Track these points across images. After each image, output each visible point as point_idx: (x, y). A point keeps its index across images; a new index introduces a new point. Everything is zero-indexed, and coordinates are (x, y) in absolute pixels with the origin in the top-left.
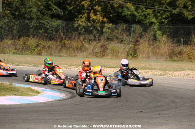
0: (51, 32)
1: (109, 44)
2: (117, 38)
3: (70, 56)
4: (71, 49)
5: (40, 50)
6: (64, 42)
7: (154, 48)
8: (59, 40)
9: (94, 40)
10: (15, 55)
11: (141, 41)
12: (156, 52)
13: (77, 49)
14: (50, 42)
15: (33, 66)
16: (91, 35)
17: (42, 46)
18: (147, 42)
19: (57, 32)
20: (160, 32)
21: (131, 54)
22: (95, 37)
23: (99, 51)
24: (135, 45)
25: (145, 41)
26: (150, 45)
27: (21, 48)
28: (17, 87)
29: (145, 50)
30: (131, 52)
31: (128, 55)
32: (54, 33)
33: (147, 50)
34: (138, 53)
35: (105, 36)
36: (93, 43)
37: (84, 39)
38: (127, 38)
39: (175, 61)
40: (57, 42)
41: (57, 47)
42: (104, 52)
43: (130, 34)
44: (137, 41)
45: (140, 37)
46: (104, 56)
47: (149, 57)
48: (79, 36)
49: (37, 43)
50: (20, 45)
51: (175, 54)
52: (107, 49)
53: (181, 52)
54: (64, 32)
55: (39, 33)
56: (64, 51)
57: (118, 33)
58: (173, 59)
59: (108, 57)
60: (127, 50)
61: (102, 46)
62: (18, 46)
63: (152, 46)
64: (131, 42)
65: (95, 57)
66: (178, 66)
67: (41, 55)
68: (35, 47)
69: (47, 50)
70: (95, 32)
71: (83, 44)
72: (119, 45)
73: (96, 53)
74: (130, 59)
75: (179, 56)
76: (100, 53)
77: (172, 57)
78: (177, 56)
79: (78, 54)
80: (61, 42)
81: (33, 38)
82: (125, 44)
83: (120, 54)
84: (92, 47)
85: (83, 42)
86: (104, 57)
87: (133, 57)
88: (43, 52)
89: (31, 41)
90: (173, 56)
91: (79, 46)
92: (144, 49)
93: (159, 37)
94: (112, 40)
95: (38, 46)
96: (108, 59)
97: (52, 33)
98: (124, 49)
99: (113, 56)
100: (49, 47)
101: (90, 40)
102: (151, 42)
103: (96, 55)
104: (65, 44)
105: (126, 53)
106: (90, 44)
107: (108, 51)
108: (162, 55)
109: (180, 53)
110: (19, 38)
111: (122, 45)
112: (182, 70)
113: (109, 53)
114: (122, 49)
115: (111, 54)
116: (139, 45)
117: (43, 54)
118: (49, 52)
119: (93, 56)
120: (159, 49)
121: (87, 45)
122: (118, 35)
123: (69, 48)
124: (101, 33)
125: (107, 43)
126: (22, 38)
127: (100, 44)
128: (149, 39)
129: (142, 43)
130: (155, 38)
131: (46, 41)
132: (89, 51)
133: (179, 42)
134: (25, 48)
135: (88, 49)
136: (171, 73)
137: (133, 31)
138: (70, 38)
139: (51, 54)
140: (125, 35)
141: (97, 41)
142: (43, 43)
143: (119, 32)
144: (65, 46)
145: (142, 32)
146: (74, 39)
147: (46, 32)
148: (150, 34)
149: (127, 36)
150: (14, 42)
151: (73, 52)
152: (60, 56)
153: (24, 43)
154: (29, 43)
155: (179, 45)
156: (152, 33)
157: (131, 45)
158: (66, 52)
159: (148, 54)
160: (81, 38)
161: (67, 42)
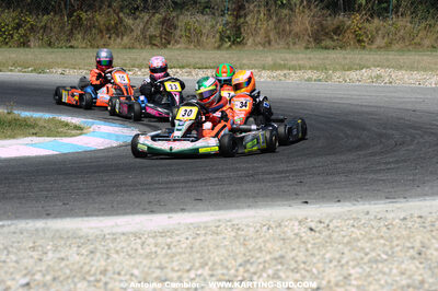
1: (177, 16)
2: (195, 2)
3: (92, 46)
4: (94, 31)
5: (25, 35)
6: (78, 16)
7: (280, 21)
8: (65, 13)
9: (145, 8)
11: (250, 7)
12: (283, 30)
13: (108, 30)
14: (46, 17)
15: (32, 71)
17: (29, 25)
18: (263, 9)
21: (229, 38)
23: (157, 33)
24: (237, 17)
25: (258, 6)
30: (228, 32)
31: (222, 39)
33: (265, 26)
34: (244, 35)
36: (142, 15)
37: (121, 8)
41: (62, 28)
42: (168, 33)
44: (241, 8)
46: (169, 43)
47: (269, 44)
49: (17, 21)
51: (327, 33)
52: (175, 29)
53: (338, 28)
56: (80, 36)
58: (323, 44)
59: (178, 46)
60: (219, 27)
61: (163, 22)
63: (274, 18)
64: (228, 9)
65: (149, 47)
67: (29, 46)
68: (14, 28)
69: (39, 35)
71: (120, 19)
72: (201, 18)
73: (151, 37)
74: (227, 49)
75: (335, 37)
76: (160, 36)
77: (321, 41)
78: (332, 38)
79: (112, 41)
80: (70, 15)
81: (8, 8)
82: (214, 14)
83: (204, 38)
84: (141, 25)
85: (121, 15)
86: (169, 46)
87: (233, 43)
88: (32, 38)
89: (4, 16)
90: (322, 37)
91: (113, 23)
92: (256, 23)
95: (19, 26)
96: (179, 49)
98: (213, 27)
99: (190, 42)
100: (45, 28)
101: (135, 9)
103: (152, 42)
104: (80, 19)
105: (218, 36)
106: (136, 19)
107: (178, 32)
108: (297, 36)
109: (338, 30)
111: (206, 17)
113: (181, 37)
114: (208, 27)
115: (184, 39)
116: (246, 17)
117: (32, 44)
118: (46, 39)
119: (145, 43)
120: (290, 23)
121: (129, 21)
123: (88, 29)
125: (174, 14)
127: (158, 17)
129: (252, 12)
131: (37, 15)
132: (135, 34)
135: (132, 30)
136: (338, 74)
138: (91, 7)
139: (50, 45)
141: (152, 11)
142: (30, 19)
144: (81, 25)
146: (101, 7)
151: (98, 37)
152: (71, 47)
155: (335, 14)
157: (228, 18)
158: (83, 38)
159: (269, 36)
160: (116, 5)
161: (84, 16)
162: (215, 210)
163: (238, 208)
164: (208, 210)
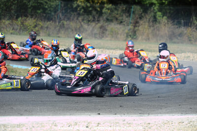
0: (49, 12)
1: (108, 25)
2: (117, 19)
3: (68, 37)
4: (70, 30)
5: (38, 31)
6: (63, 23)
7: (154, 29)
8: (57, 21)
9: (93, 21)
10: (13, 35)
11: (141, 22)
12: (156, 34)
13: (76, 30)
14: (48, 23)
16: (90, 16)
17: (40, 26)
18: (147, 24)
19: (55, 12)
20: (160, 13)
21: (130, 36)
22: (94, 18)
23: (98, 32)
24: (135, 26)
25: (145, 22)
26: (150, 27)
27: (19, 28)
28: (15, 68)
29: (145, 31)
30: (130, 33)
31: (127, 36)
32: (53, 14)
33: (147, 32)
34: (138, 35)
35: (105, 17)
36: (92, 24)
37: (83, 20)
38: (127, 19)
39: (175, 43)
40: (55, 22)
41: (55, 28)
42: (103, 33)
43: (130, 15)
44: (137, 22)
45: (140, 18)
46: (103, 37)
47: (149, 39)
48: (78, 17)
49: (35, 24)
50: (18, 25)
51: (175, 36)
52: (106, 30)
53: (181, 33)
54: (62, 13)
55: (37, 13)
56: (63, 32)
57: (117, 14)
58: (173, 41)
59: (107, 39)
60: (126, 31)
61: (101, 27)
62: (16, 26)
63: (152, 28)
64: (131, 23)
65: (94, 38)
66: (178, 48)
68: (33, 27)
69: (45, 31)
70: (94, 13)
71: (82, 25)
72: (118, 26)
73: (95, 34)
75: (179, 38)
76: (99, 34)
77: (172, 39)
78: (177, 38)
80: (59, 22)
81: (32, 18)
82: (124, 25)
83: (119, 36)
84: (91, 29)
85: (82, 23)
86: (103, 39)
87: (132, 38)
88: (41, 32)
89: (29, 21)
91: (78, 27)
92: (143, 30)
93: (159, 18)
94: (111, 21)
95: (36, 26)
97: (50, 14)
98: (123, 30)
99: (112, 37)
100: (47, 28)
101: (89, 21)
102: (151, 24)
103: (95, 36)
104: (63, 24)
105: (125, 35)
106: (89, 25)
107: (107, 33)
108: (162, 36)
109: (181, 35)
110: (17, 18)
111: (121, 26)
112: (182, 52)
113: (108, 34)
114: (121, 30)
115: (110, 36)
116: (139, 26)
117: (41, 35)
118: (47, 33)
119: (92, 37)
120: (159, 30)
121: (86, 26)
122: (117, 16)
123: (67, 29)
124: (101, 13)
125: (106, 24)
126: (20, 18)
127: (99, 25)
128: (149, 21)
129: (142, 24)
130: (155, 20)
131: (45, 21)
133: (179, 23)
134: (22, 28)
135: (87, 31)
137: (133, 12)
138: (69, 19)
139: (49, 35)
140: (124, 16)
141: (97, 22)
142: (41, 23)
143: (119, 12)
144: (64, 27)
145: (142, 13)
146: (73, 19)
147: (44, 12)
148: (150, 15)
149: (127, 17)
150: (12, 22)
151: (71, 33)
152: (59, 37)
153: (22, 23)
154: (26, 23)
155: (180, 27)
156: (152, 14)
157: (131, 27)
158: (64, 33)
159: (148, 36)
160: (80, 19)
161: (65, 23)
162: (53, 115)
163: (65, 115)
164: (49, 115)
